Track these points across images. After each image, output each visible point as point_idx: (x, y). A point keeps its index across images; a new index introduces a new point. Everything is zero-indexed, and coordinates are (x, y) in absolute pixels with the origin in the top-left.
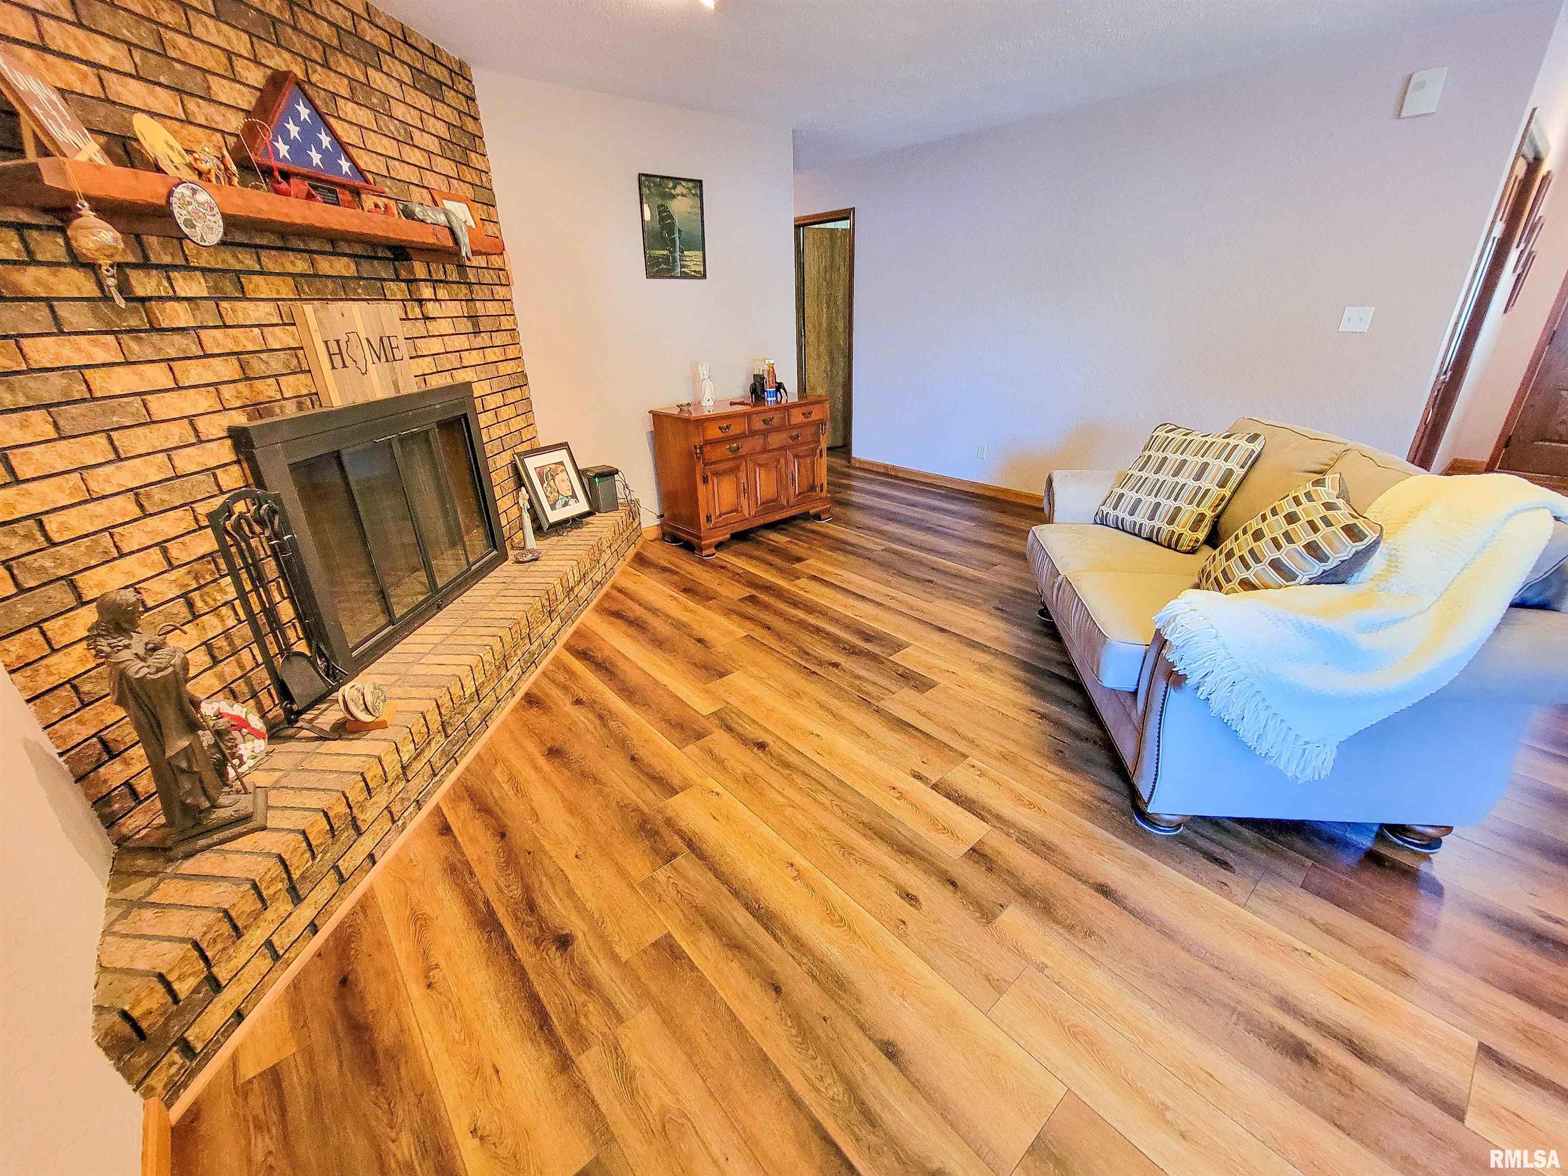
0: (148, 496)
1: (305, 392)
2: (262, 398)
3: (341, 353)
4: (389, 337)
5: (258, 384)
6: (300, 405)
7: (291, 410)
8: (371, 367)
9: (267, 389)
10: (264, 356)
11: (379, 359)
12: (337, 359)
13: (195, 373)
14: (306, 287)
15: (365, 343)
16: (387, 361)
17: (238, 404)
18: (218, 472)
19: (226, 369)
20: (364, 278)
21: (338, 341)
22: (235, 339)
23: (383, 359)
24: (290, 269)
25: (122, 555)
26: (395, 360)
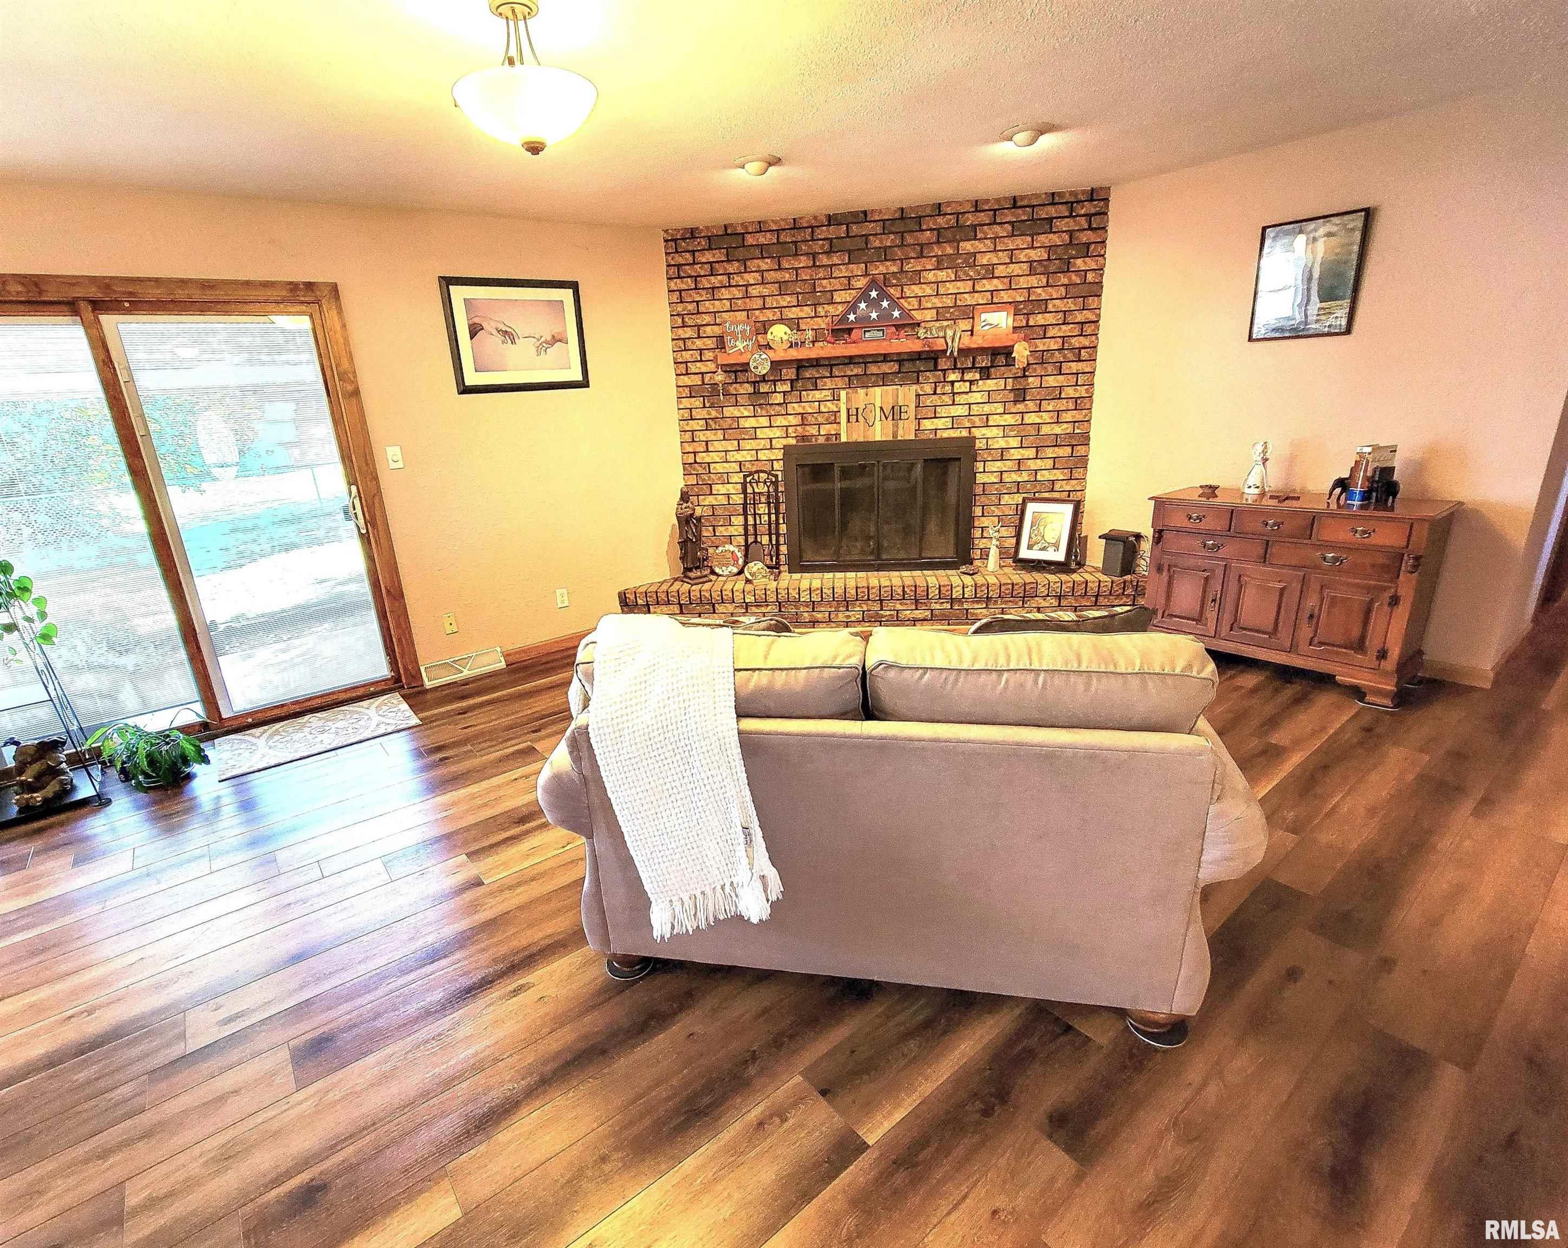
0: (744, 465)
1: (833, 432)
2: (807, 434)
3: (857, 415)
4: (900, 407)
5: (808, 428)
6: (828, 439)
7: (821, 440)
8: (878, 424)
9: (813, 430)
10: (815, 415)
11: (886, 418)
12: (853, 419)
13: (780, 421)
14: (855, 382)
15: (878, 410)
16: (893, 419)
17: (794, 435)
18: (775, 462)
19: (794, 420)
20: (903, 372)
21: (857, 409)
22: (804, 408)
23: (890, 418)
24: (849, 373)
25: (728, 483)
26: (900, 419)
